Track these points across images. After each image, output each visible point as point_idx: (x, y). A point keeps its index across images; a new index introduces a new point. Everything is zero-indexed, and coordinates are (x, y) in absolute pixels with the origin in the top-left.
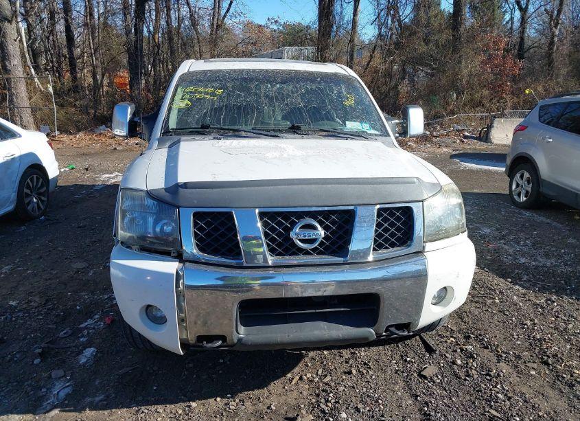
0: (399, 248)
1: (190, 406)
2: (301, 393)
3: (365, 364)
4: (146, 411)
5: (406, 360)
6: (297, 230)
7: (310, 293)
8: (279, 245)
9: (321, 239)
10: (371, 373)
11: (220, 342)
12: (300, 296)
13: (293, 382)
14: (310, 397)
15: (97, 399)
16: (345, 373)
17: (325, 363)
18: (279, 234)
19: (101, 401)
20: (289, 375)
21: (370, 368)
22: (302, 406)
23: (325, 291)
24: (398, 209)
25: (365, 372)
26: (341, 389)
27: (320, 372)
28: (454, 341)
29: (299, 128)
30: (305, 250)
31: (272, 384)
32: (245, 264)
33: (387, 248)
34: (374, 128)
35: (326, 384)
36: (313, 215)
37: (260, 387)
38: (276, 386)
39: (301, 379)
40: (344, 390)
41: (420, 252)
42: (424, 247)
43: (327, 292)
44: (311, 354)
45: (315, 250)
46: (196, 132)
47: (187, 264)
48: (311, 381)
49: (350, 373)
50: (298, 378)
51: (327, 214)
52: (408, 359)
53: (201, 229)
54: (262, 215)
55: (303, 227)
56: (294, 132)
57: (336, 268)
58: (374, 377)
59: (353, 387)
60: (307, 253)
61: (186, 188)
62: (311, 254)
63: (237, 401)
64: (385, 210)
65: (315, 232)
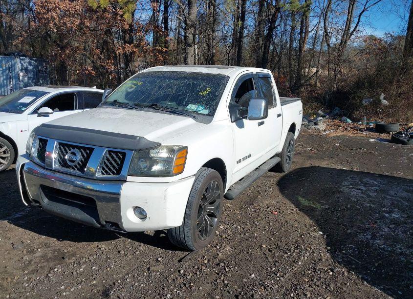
0: (114, 176)
5: (157, 259)
6: (69, 154)
9: (78, 161)
11: (38, 204)
18: (63, 155)
24: (120, 153)
30: (70, 166)
32: (45, 167)
33: (110, 174)
41: (123, 181)
42: (127, 178)
45: (76, 166)
47: (31, 162)
51: (85, 149)
52: (160, 259)
54: (60, 144)
55: (72, 153)
64: (114, 152)
65: (75, 157)
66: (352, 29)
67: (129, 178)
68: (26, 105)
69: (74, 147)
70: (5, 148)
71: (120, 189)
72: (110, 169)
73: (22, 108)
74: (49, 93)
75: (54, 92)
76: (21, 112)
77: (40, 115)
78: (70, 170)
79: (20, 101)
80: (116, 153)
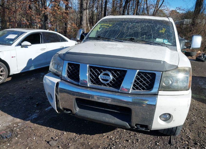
0: (146, 91)
1: (63, 133)
2: (104, 142)
3: (137, 140)
4: (50, 130)
5: (156, 144)
6: (101, 75)
7: (101, 101)
8: (94, 80)
9: (111, 80)
10: (137, 143)
11: (70, 112)
12: (97, 101)
13: (104, 137)
14: (106, 145)
15: (41, 122)
16: (126, 140)
17: (121, 134)
18: (95, 76)
19: (41, 123)
20: (104, 134)
21: (138, 142)
22: (100, 147)
23: (107, 101)
24: (149, 73)
25: (135, 142)
26: (120, 145)
27: (117, 137)
28: (187, 143)
29: (133, 39)
30: (104, 84)
31: (96, 135)
32: (80, 85)
33: (140, 90)
34: (169, 42)
35: (116, 142)
36: (110, 70)
37: (91, 135)
38: (96, 136)
39: (108, 137)
40: (120, 147)
41: (156, 95)
42: (158, 92)
43: (107, 102)
44: (119, 129)
45: (108, 84)
46: (96, 39)
47: (62, 81)
48: (111, 139)
49: (128, 141)
50: (107, 136)
51: (115, 71)
52: (158, 144)
53: (69, 69)
54: (90, 67)
55: (104, 74)
56: (132, 41)
57: (114, 93)
58: (137, 146)
59: (125, 147)
60: (105, 85)
61: (68, 54)
62: (106, 86)
63: (80, 137)
64: (143, 73)
65: (108, 77)
66: (159, 5)
67: (160, 93)
68: (13, 40)
69: (105, 69)
70: (2, 68)
71: (155, 101)
72: (140, 86)
73: (10, 42)
74: (26, 33)
75: (29, 32)
76: (11, 45)
77: (23, 47)
78: (103, 87)
79: (7, 38)
80: (145, 74)
